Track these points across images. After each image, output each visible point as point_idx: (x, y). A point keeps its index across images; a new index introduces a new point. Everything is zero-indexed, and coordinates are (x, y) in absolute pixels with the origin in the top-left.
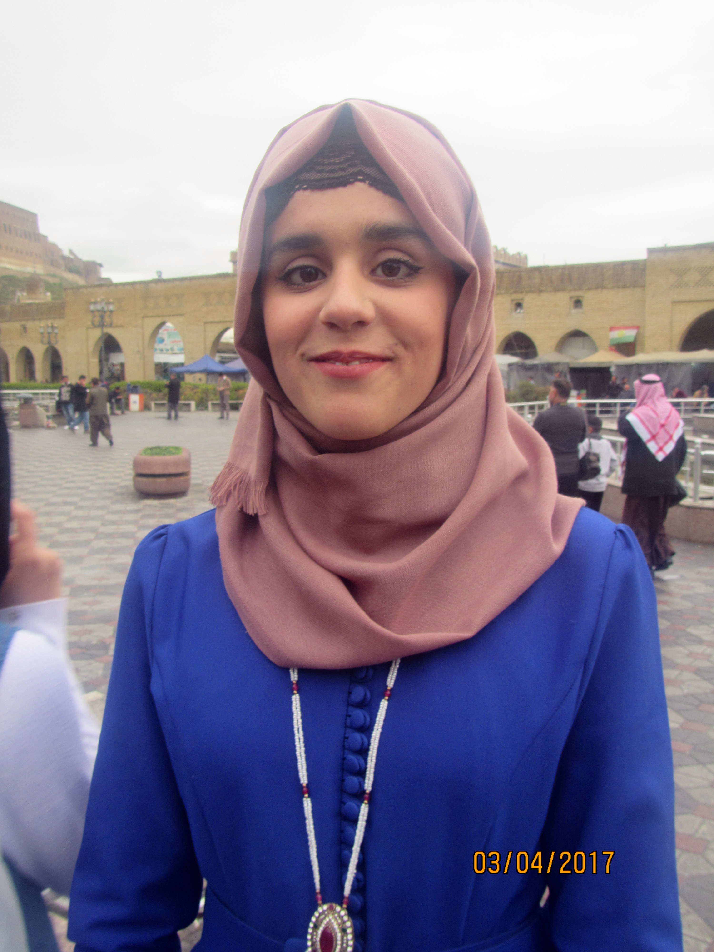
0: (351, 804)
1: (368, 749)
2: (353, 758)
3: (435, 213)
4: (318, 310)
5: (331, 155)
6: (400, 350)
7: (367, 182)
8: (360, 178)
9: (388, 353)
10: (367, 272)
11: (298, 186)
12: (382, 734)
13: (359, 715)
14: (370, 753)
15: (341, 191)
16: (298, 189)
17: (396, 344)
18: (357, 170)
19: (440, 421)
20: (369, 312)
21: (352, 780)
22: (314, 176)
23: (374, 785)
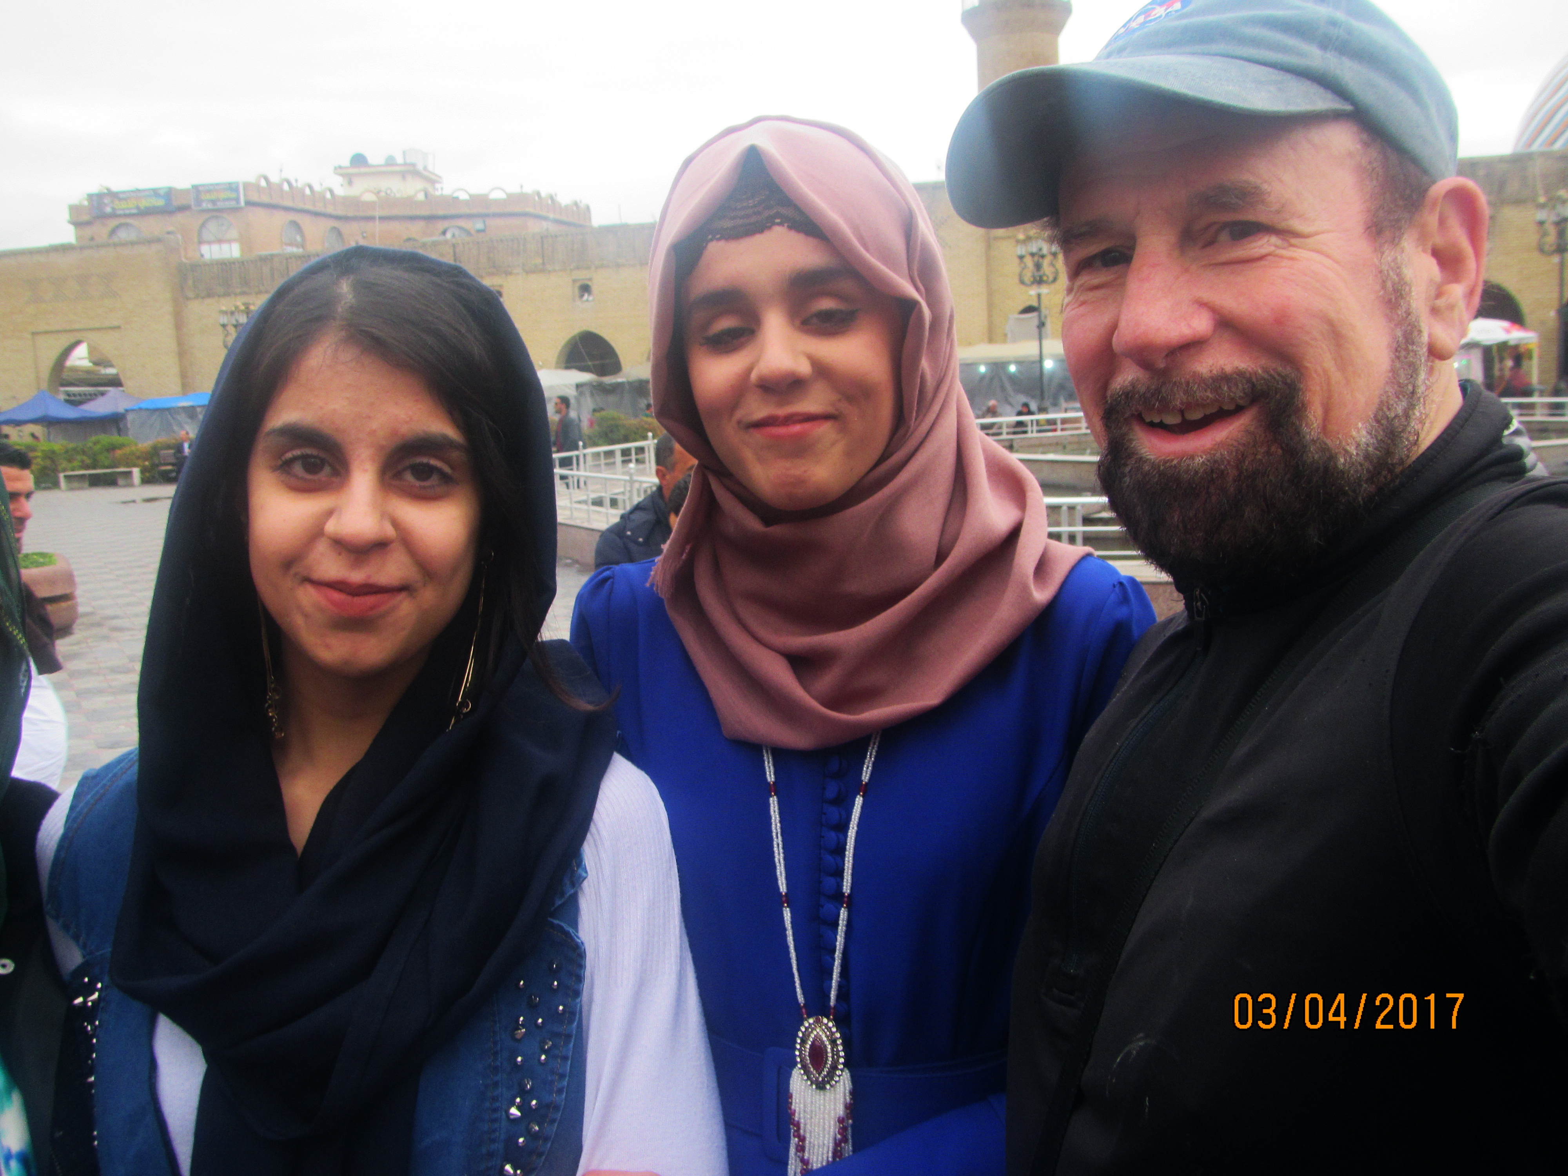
0: (829, 907)
1: (844, 850)
2: (829, 859)
3: (867, 250)
4: (749, 370)
5: (744, 197)
6: (844, 407)
7: (786, 225)
8: (778, 221)
9: (830, 410)
10: (797, 323)
11: (710, 237)
12: (857, 833)
13: (833, 813)
14: (847, 853)
15: (758, 239)
16: (711, 240)
17: (839, 400)
18: (772, 212)
19: (903, 477)
20: (804, 368)
21: (829, 882)
22: (727, 224)
23: (852, 888)
